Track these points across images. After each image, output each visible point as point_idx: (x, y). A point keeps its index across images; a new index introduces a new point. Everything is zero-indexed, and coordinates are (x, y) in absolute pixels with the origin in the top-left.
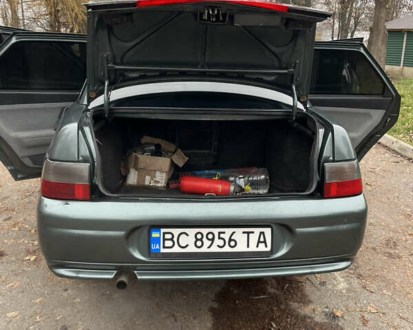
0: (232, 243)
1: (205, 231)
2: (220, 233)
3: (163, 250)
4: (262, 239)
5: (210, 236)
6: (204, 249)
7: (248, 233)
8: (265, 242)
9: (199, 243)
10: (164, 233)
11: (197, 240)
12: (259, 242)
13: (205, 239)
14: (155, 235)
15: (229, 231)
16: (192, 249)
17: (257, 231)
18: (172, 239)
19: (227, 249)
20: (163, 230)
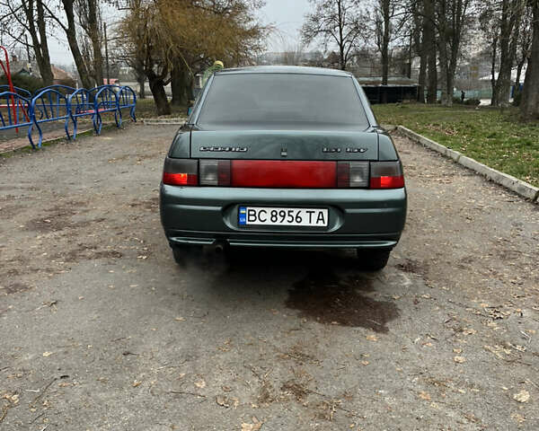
0: (299, 220)
1: (278, 210)
2: (289, 212)
3: (248, 223)
4: (321, 217)
5: (282, 214)
6: (278, 223)
7: (311, 212)
8: (323, 219)
9: (274, 219)
10: (249, 211)
11: (273, 216)
12: (318, 219)
13: (278, 216)
14: (242, 211)
15: (296, 211)
16: (269, 222)
17: (317, 211)
18: (254, 215)
19: (294, 223)
20: (248, 208)
